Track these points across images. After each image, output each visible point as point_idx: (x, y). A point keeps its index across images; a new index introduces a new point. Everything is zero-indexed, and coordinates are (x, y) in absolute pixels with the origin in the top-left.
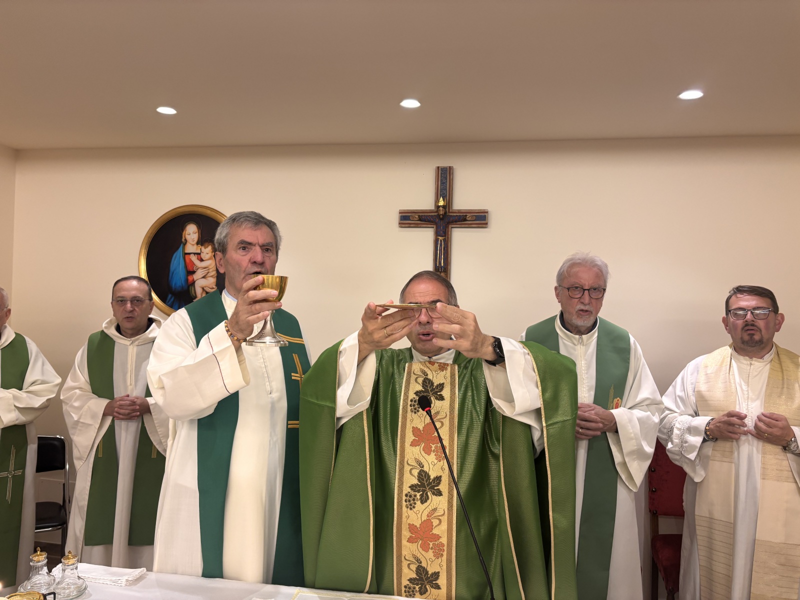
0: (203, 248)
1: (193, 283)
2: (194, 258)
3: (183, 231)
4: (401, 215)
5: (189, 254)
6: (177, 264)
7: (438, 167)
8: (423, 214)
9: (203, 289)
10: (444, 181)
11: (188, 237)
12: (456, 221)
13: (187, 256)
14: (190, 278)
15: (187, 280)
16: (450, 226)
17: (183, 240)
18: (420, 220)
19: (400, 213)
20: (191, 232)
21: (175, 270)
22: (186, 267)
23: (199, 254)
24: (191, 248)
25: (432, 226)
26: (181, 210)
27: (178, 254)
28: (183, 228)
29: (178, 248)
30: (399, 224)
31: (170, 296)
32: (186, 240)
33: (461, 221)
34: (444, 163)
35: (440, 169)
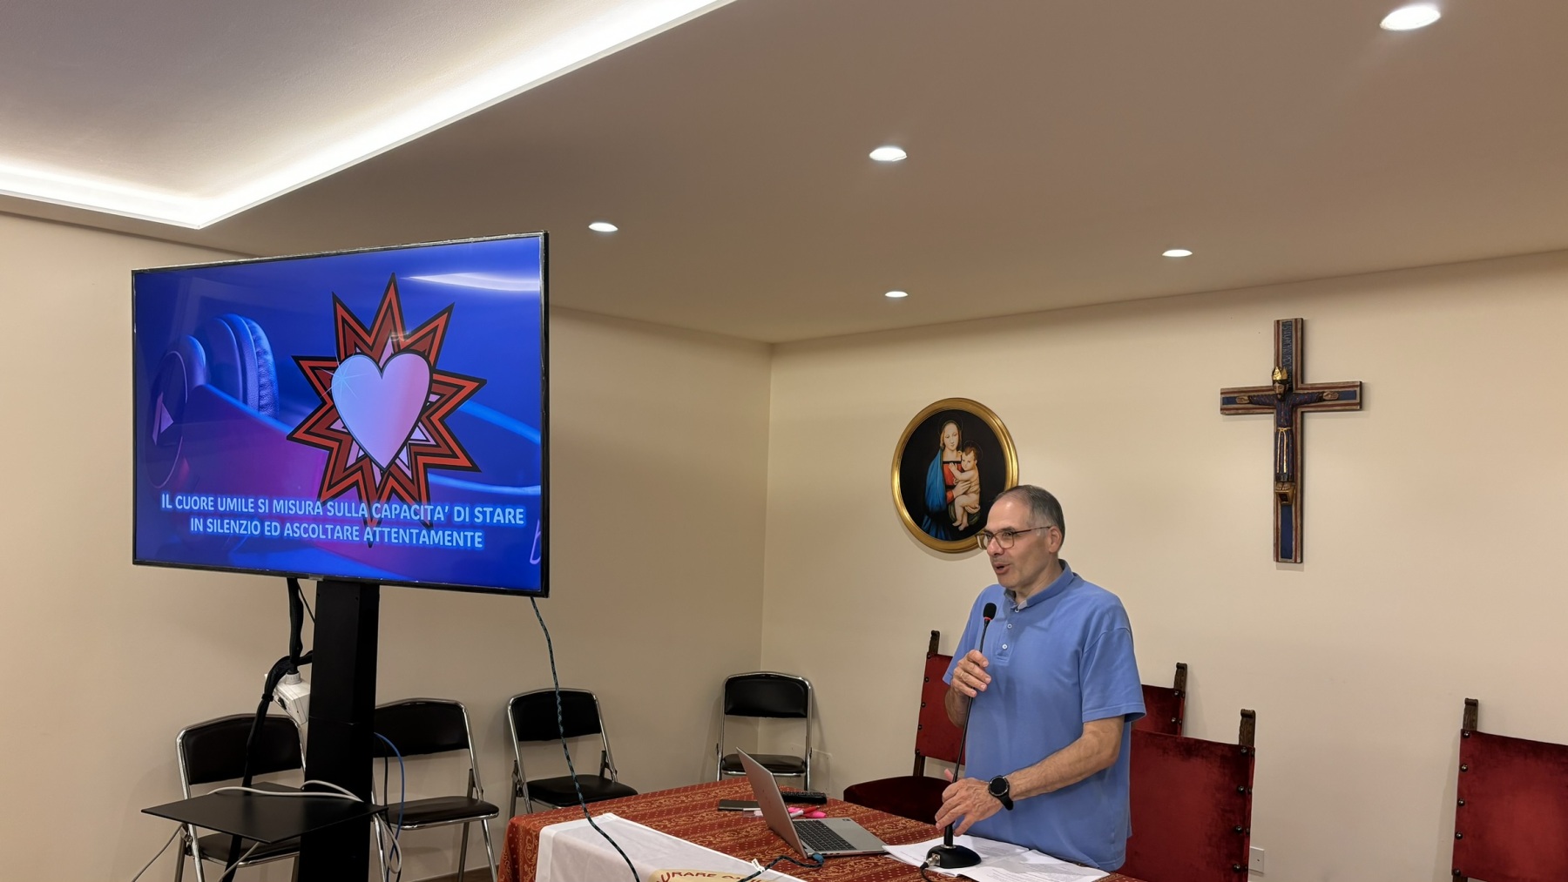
0: (964, 455)
1: (953, 501)
2: (953, 468)
3: (941, 433)
4: (1223, 396)
5: (948, 463)
6: (934, 478)
7: (1278, 321)
8: (1256, 394)
9: (964, 508)
10: (1288, 342)
11: (947, 441)
12: (1306, 402)
13: (945, 465)
14: (949, 495)
15: (946, 497)
16: (1299, 410)
17: (941, 445)
18: (1251, 403)
19: (1222, 394)
20: (951, 434)
21: (932, 483)
22: (944, 480)
23: (959, 463)
24: (950, 455)
25: (1271, 411)
26: (937, 406)
27: (936, 462)
28: (941, 430)
29: (936, 455)
30: (1221, 409)
31: (926, 517)
32: (944, 444)
33: (1315, 402)
34: (1287, 314)
35: (1281, 323)
